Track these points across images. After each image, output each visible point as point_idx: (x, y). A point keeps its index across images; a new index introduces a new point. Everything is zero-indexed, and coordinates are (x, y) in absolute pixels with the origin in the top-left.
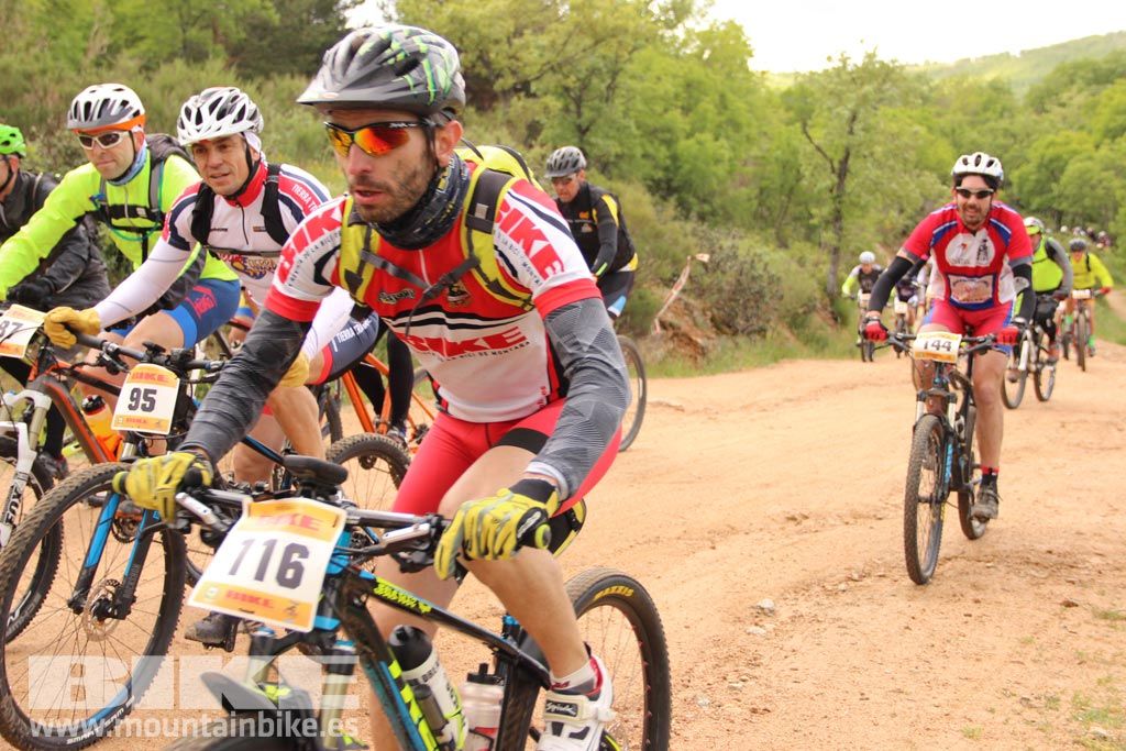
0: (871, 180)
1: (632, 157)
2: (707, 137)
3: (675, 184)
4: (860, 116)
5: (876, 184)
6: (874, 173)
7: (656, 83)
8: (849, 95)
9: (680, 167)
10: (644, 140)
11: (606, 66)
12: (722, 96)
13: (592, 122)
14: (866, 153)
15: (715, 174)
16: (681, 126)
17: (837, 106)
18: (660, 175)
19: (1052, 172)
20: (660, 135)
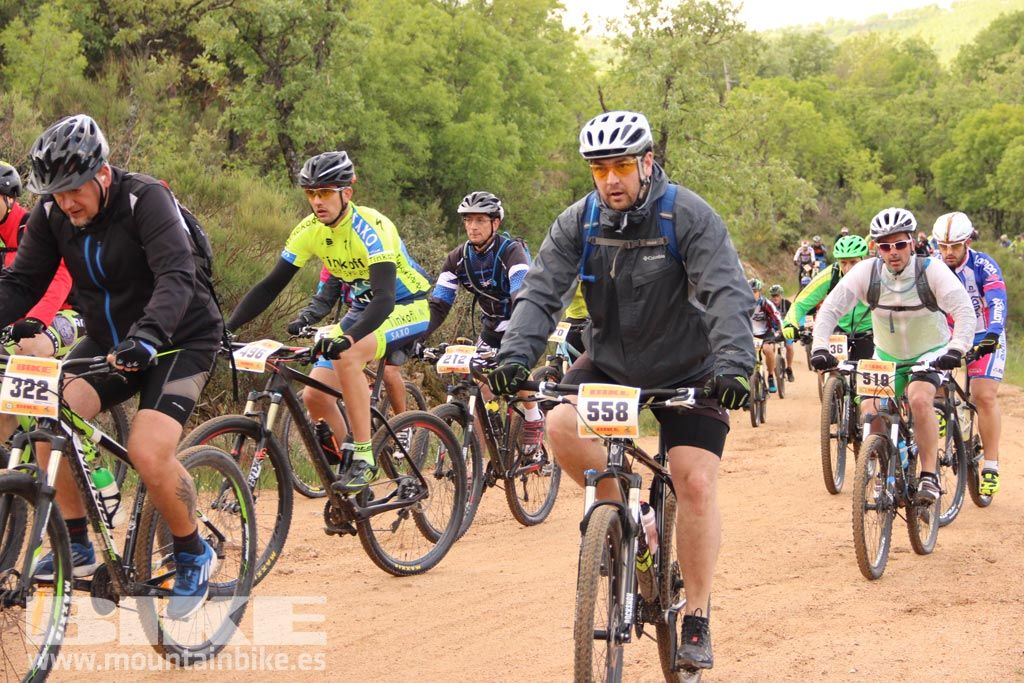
0: (696, 172)
1: (376, 148)
2: (488, 117)
3: (445, 185)
4: (676, 83)
5: (702, 178)
6: (699, 162)
7: (408, 44)
8: (660, 50)
9: (453, 161)
10: (394, 124)
11: (311, 13)
12: (513, 63)
13: (299, 96)
14: (690, 134)
15: (499, 170)
16: (448, 103)
17: (642, 68)
18: (421, 172)
19: (987, 161)
20: (416, 117)
